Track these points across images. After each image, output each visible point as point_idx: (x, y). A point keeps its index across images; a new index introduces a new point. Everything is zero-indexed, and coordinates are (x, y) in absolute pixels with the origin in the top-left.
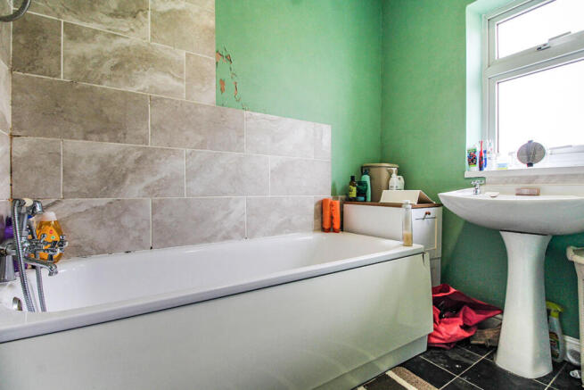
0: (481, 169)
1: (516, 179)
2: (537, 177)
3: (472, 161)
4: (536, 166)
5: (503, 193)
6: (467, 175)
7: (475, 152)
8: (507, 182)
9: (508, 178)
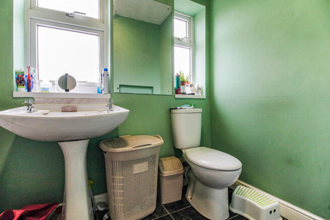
0: (29, 89)
1: (59, 100)
2: (73, 99)
3: (20, 82)
4: (71, 91)
5: (52, 110)
6: (16, 94)
7: (23, 75)
8: (52, 102)
9: (53, 98)
